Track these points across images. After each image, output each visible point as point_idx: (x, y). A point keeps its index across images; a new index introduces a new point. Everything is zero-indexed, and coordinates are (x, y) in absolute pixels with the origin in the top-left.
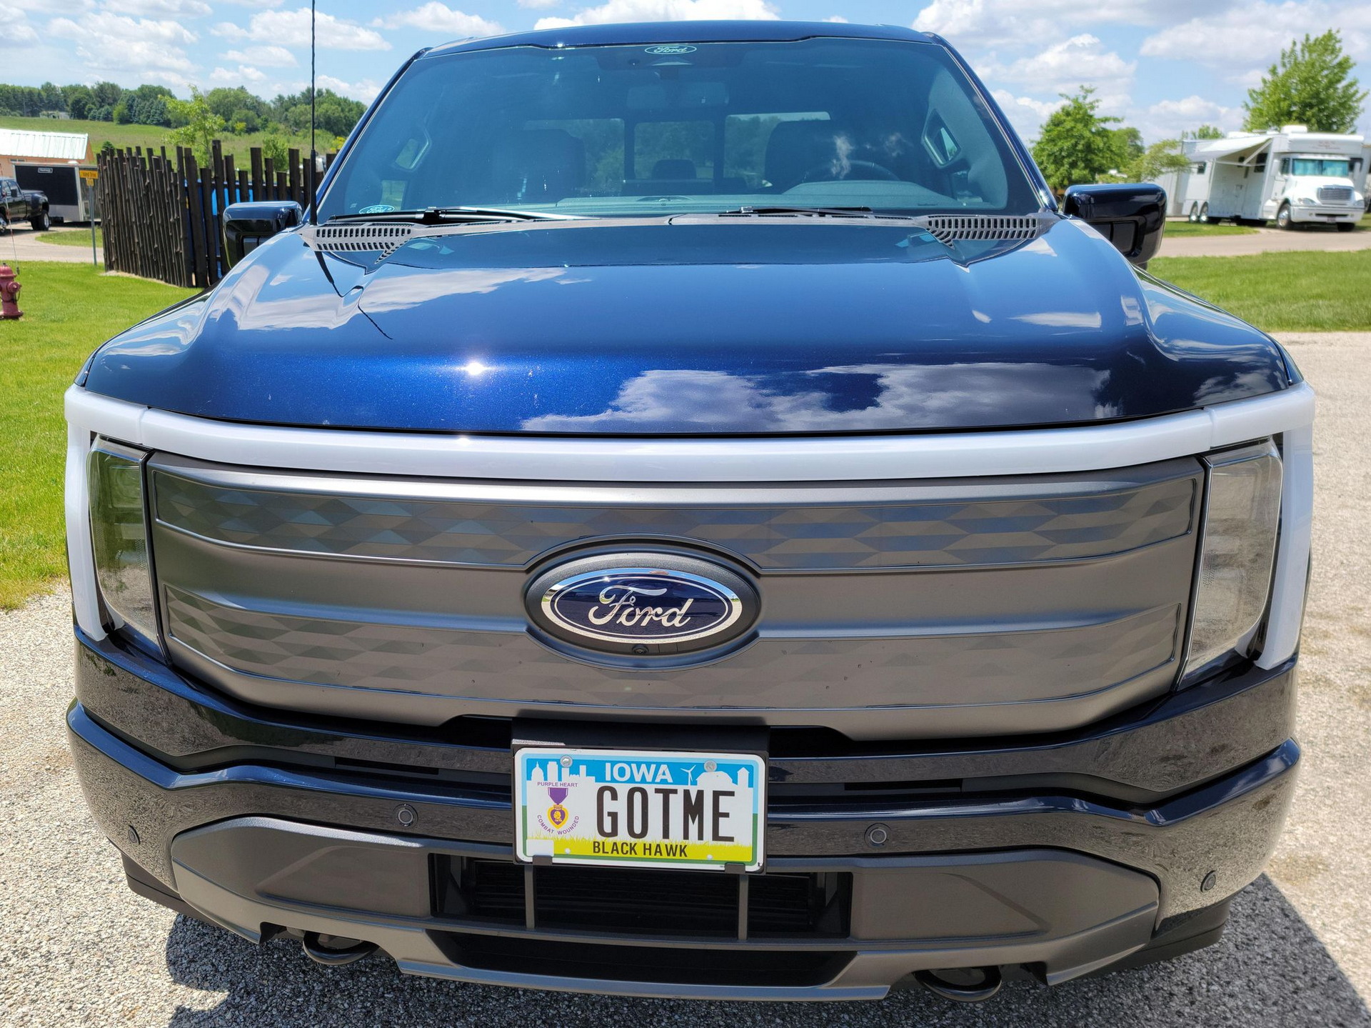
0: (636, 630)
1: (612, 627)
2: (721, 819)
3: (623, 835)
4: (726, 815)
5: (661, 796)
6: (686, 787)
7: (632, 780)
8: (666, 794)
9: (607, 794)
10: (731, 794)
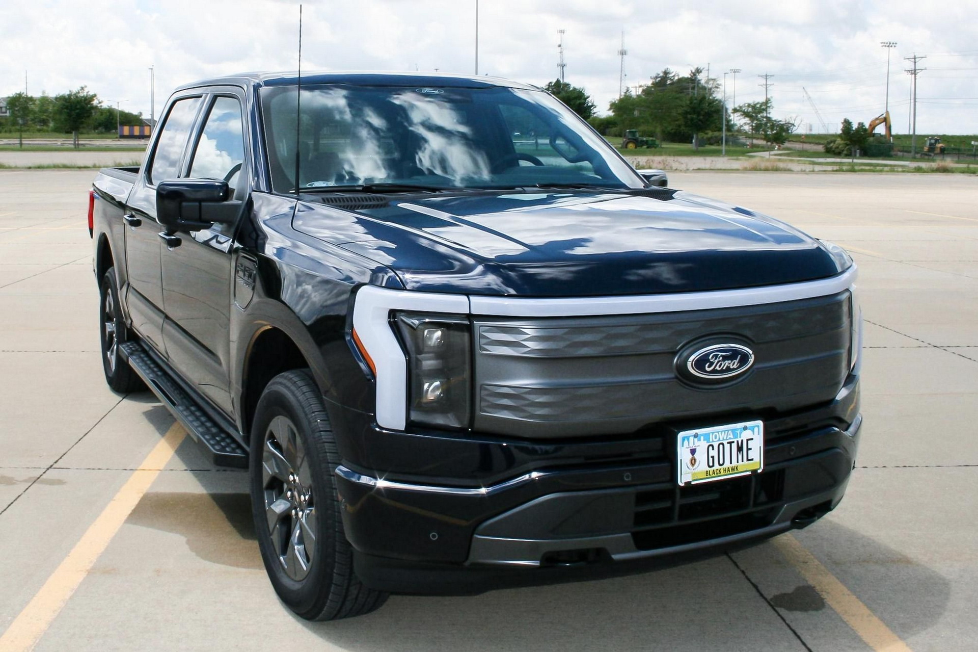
0: (722, 371)
1: (714, 371)
2: (749, 451)
3: (717, 466)
4: (751, 449)
5: (729, 445)
6: (737, 439)
7: (719, 440)
8: (730, 443)
9: (711, 448)
10: (752, 439)
